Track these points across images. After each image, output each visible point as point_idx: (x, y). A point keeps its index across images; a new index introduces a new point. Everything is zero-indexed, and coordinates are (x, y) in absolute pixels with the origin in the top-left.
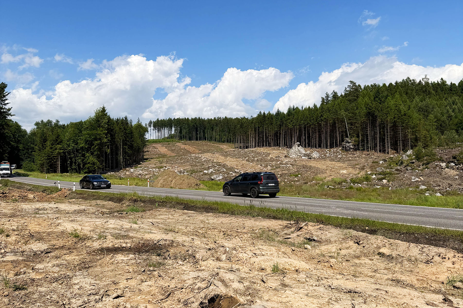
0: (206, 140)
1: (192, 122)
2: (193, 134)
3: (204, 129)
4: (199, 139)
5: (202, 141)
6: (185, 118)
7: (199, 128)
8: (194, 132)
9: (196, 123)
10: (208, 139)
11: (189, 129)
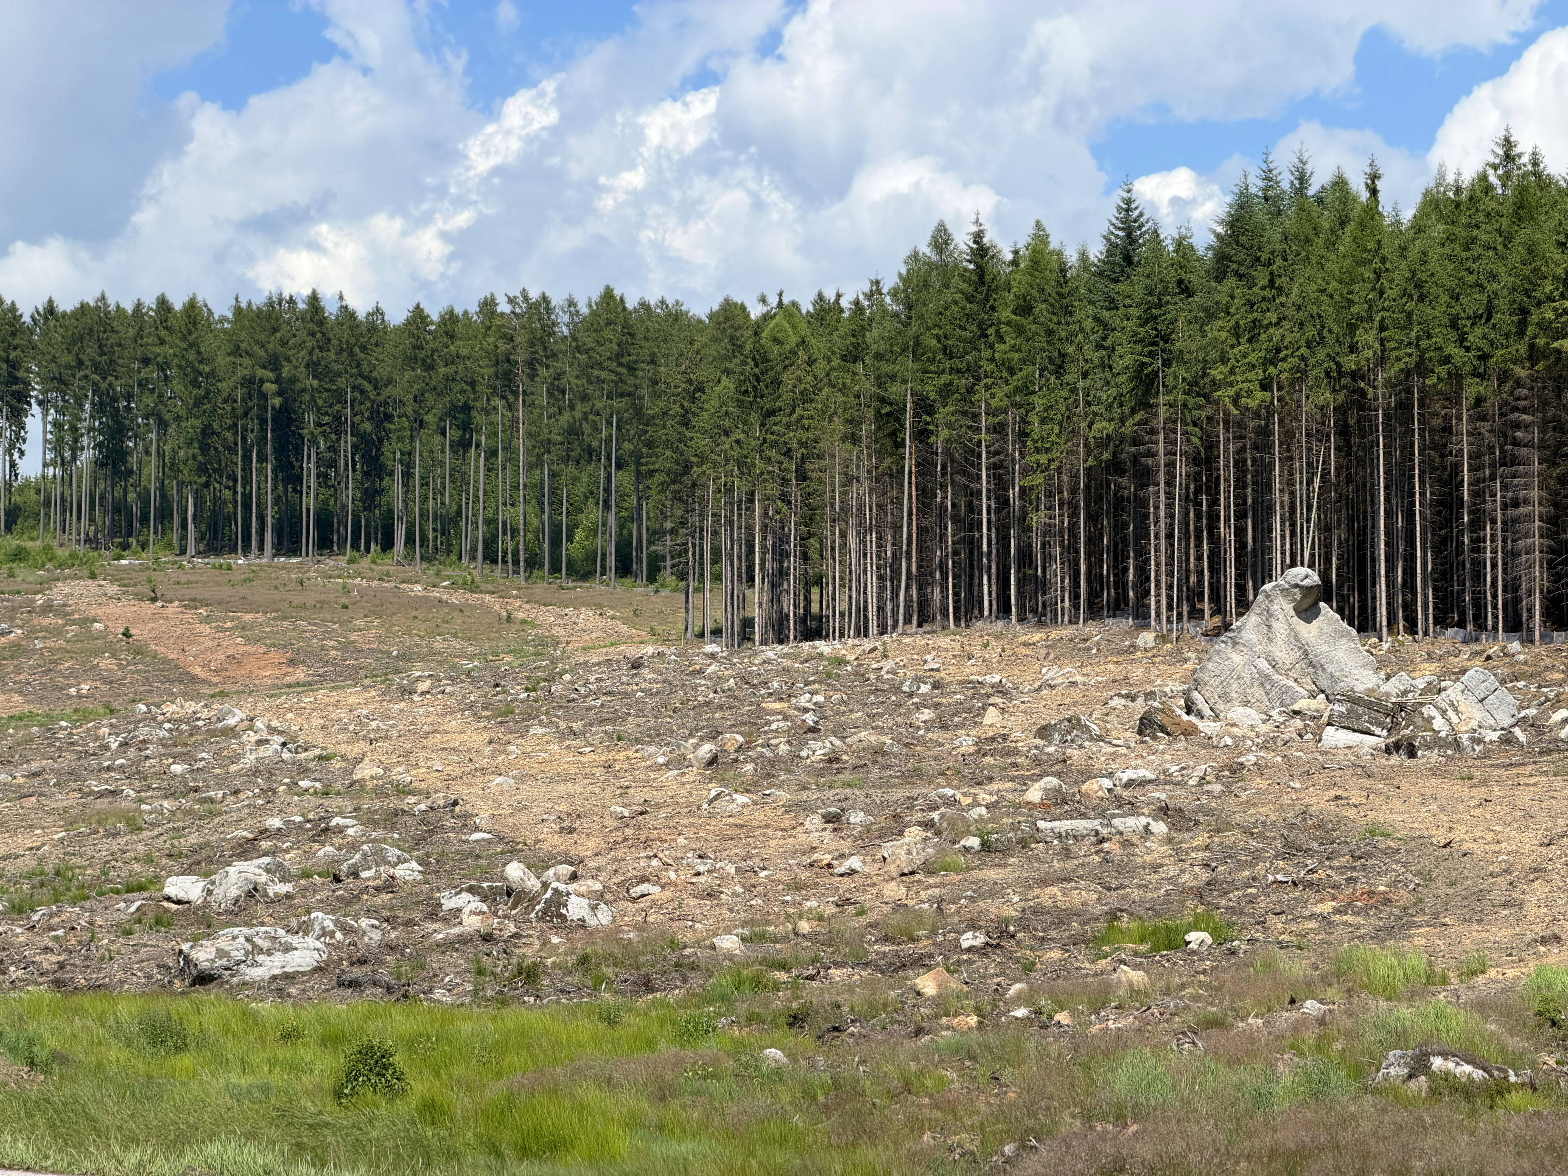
0: (388, 545)
1: (236, 351)
2: (247, 481)
3: (367, 426)
4: (310, 533)
5: (342, 561)
6: (163, 304)
7: (310, 418)
8: (262, 459)
9: (274, 363)
10: (410, 540)
11: (207, 431)
